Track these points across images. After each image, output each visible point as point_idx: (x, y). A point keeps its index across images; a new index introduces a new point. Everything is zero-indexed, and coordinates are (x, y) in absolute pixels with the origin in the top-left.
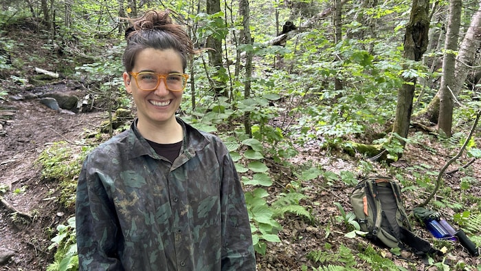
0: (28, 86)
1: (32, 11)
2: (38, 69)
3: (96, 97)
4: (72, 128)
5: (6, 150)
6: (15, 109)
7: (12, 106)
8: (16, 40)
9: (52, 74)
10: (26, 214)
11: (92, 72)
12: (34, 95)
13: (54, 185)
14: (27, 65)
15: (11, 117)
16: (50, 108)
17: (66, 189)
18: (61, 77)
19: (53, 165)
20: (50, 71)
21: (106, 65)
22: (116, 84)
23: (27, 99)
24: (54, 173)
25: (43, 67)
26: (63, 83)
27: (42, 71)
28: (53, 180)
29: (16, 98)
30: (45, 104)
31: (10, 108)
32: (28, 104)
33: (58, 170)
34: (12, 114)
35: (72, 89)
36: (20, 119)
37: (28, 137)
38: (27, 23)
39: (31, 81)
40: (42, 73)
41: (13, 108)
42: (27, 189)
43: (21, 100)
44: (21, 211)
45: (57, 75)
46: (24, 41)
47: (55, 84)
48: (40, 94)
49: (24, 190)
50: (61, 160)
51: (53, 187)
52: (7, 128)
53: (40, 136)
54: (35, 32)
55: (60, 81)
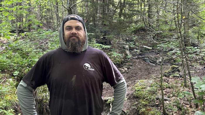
0: (140, 53)
1: (145, 24)
2: (144, 46)
3: (165, 58)
4: (152, 72)
5: (127, 79)
6: (134, 62)
7: (132, 61)
8: (138, 35)
9: (149, 48)
10: (125, 111)
11: (164, 47)
12: (141, 57)
13: (137, 100)
14: (141, 45)
15: (131, 66)
16: (146, 62)
17: (141, 104)
18: (153, 49)
19: (139, 90)
20: (149, 47)
21: (171, 43)
22: (175, 52)
23: (138, 58)
24: (138, 94)
25: (146, 45)
26: (153, 51)
27: (146, 47)
28: (137, 97)
29: (135, 58)
30: (145, 60)
31: (131, 62)
32: (138, 60)
33: (140, 93)
34: (132, 64)
35: (156, 54)
36: (134, 66)
37: (135, 74)
38: (142, 29)
39: (141, 51)
40: (145, 48)
41: (133, 62)
42: (128, 99)
43: (136, 59)
44: (123, 109)
45: (151, 48)
46: (141, 36)
47: (150, 52)
48: (144, 56)
49: (127, 99)
50: (142, 88)
51: (137, 101)
52: (129, 70)
53: (140, 74)
54: (145, 32)
55: (152, 51)
